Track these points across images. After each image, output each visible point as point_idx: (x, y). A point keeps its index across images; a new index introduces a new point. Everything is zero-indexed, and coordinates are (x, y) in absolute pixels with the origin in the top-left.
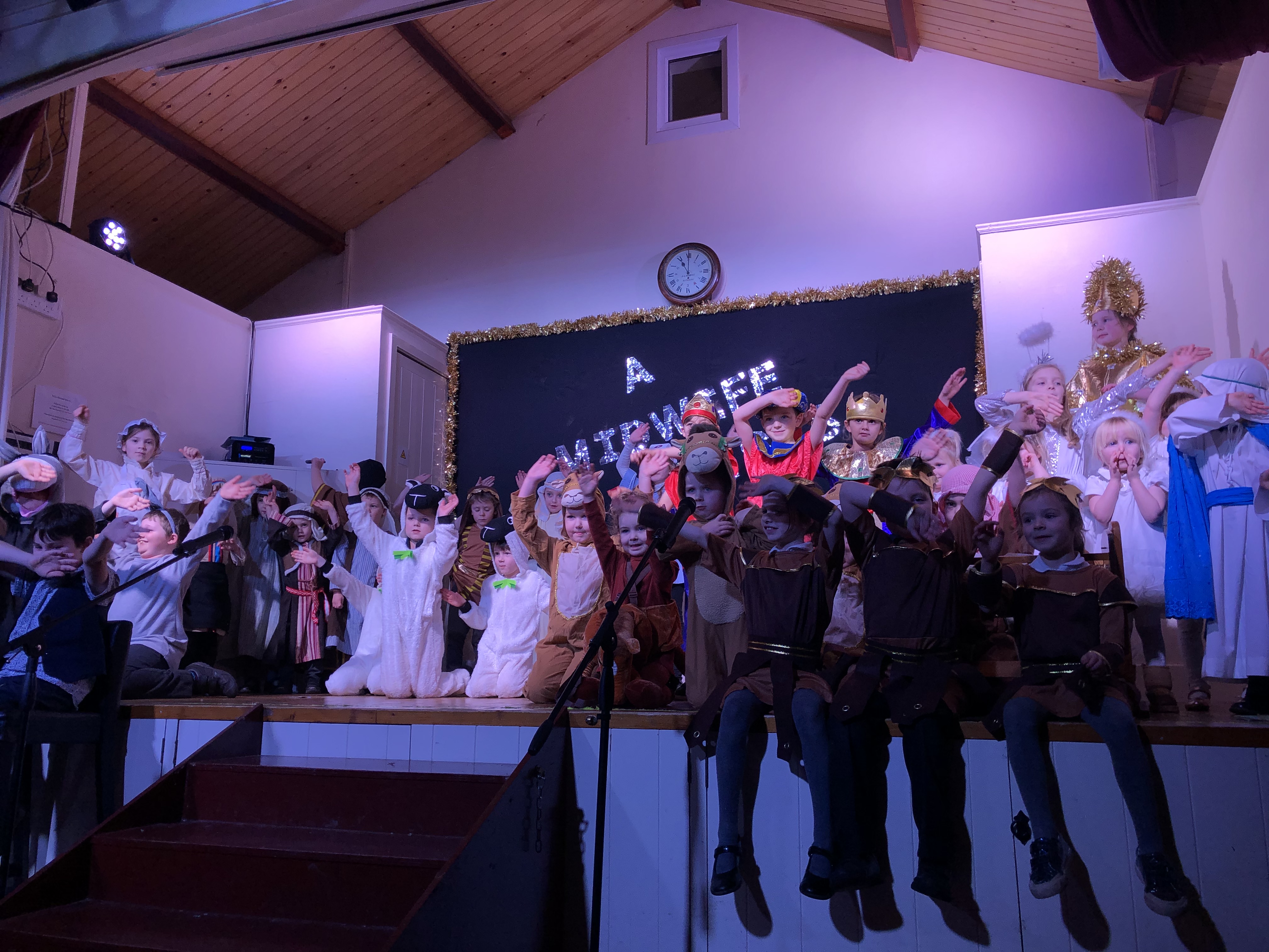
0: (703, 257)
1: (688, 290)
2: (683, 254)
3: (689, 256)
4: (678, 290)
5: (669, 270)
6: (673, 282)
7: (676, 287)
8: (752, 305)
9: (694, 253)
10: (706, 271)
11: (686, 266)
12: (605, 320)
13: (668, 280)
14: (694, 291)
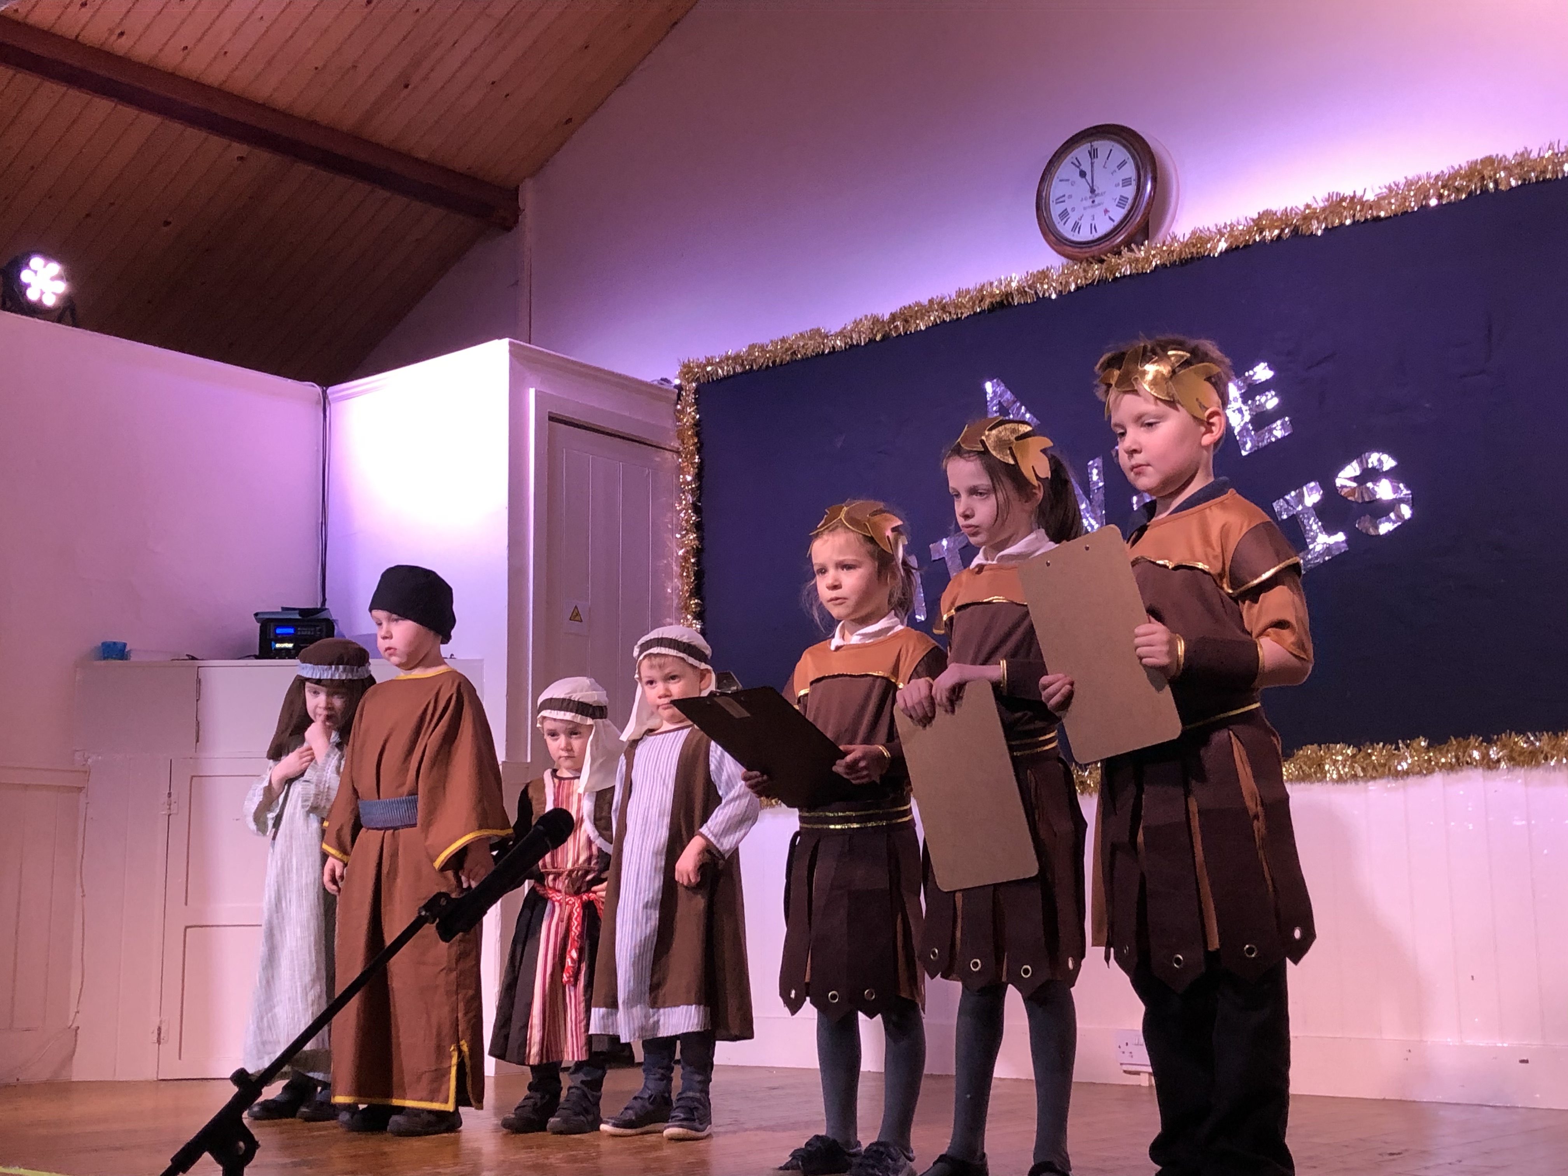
0: (1120, 153)
1: (1093, 228)
2: (1081, 152)
3: (1093, 154)
4: (1074, 229)
5: (1057, 189)
6: (1064, 214)
7: (1070, 223)
8: (1223, 246)
9: (1103, 146)
10: (1126, 182)
11: (1088, 177)
12: (943, 308)
13: (1055, 210)
14: (1105, 227)
